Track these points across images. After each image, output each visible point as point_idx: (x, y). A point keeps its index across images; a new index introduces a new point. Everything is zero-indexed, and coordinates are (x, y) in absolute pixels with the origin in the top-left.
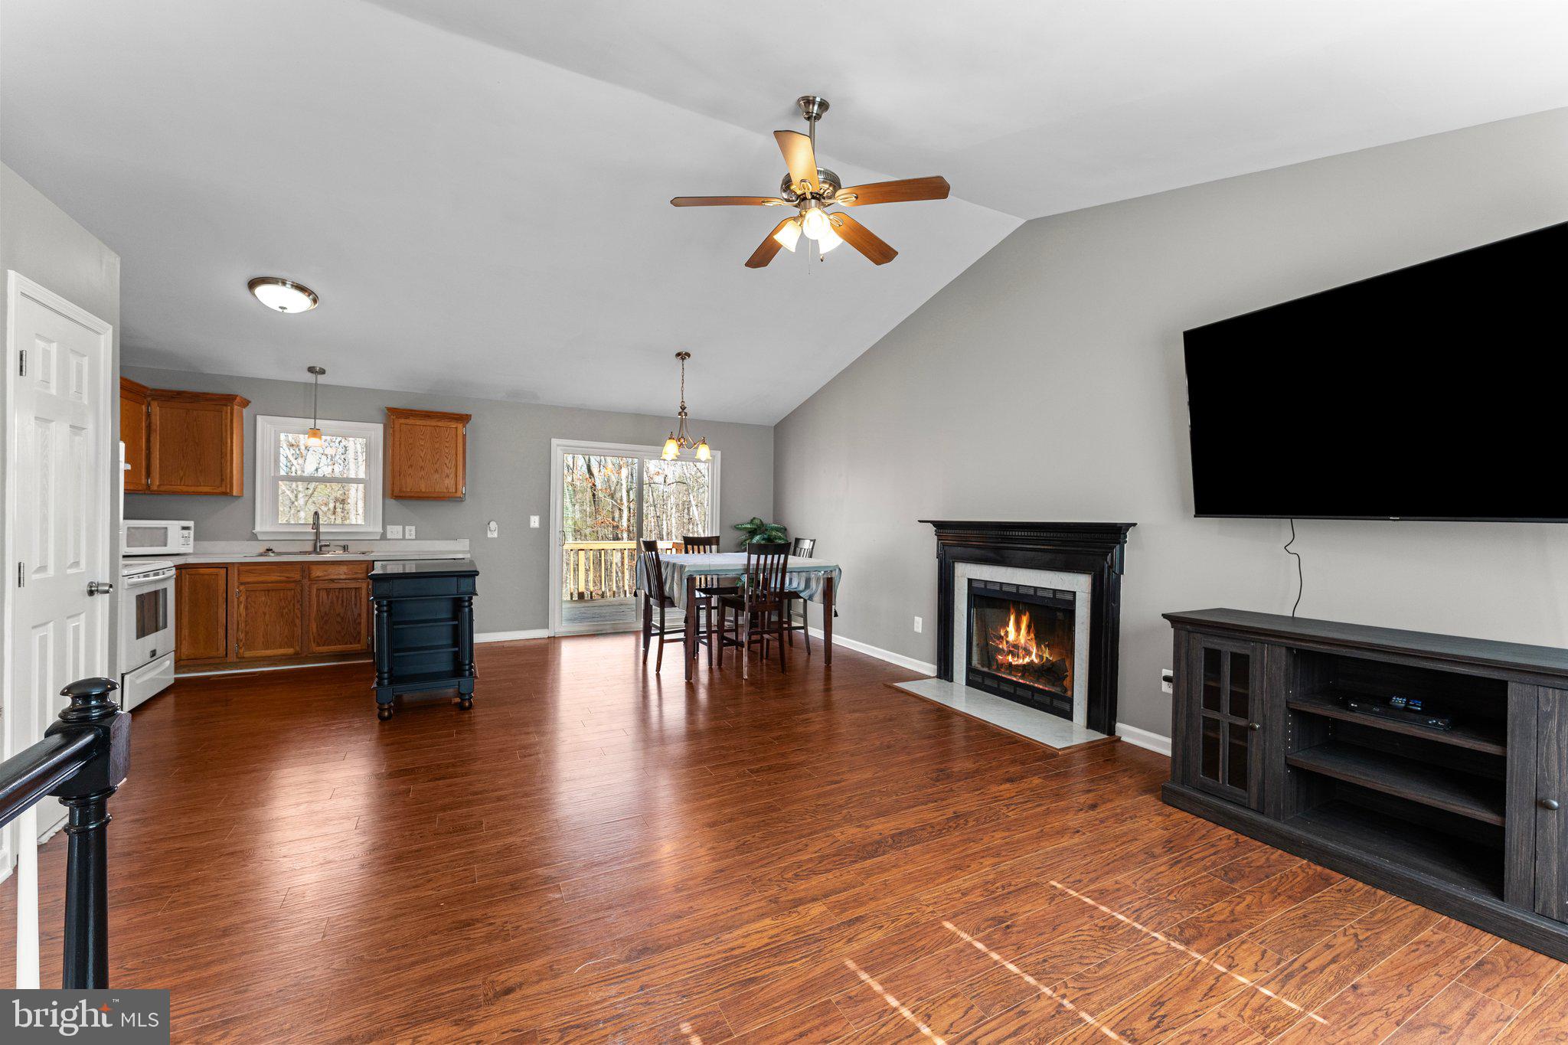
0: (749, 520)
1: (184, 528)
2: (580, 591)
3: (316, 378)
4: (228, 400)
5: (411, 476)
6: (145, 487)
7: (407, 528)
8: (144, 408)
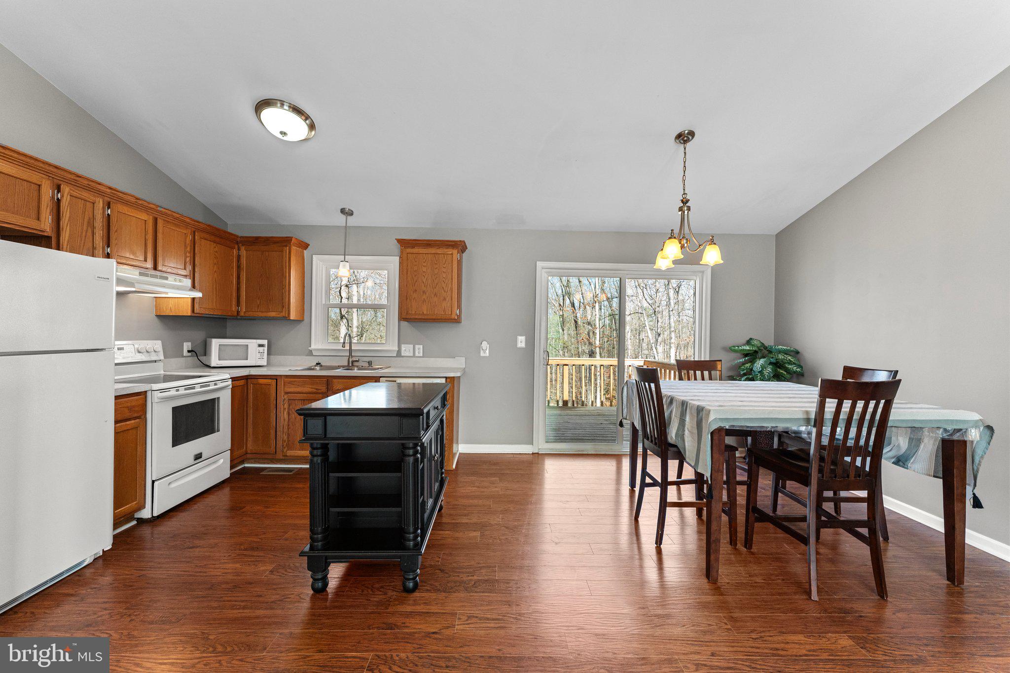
0: (744, 341)
1: (260, 346)
2: (565, 399)
3: (346, 219)
4: (286, 241)
5: (416, 300)
6: (236, 314)
7: (417, 346)
8: (235, 252)
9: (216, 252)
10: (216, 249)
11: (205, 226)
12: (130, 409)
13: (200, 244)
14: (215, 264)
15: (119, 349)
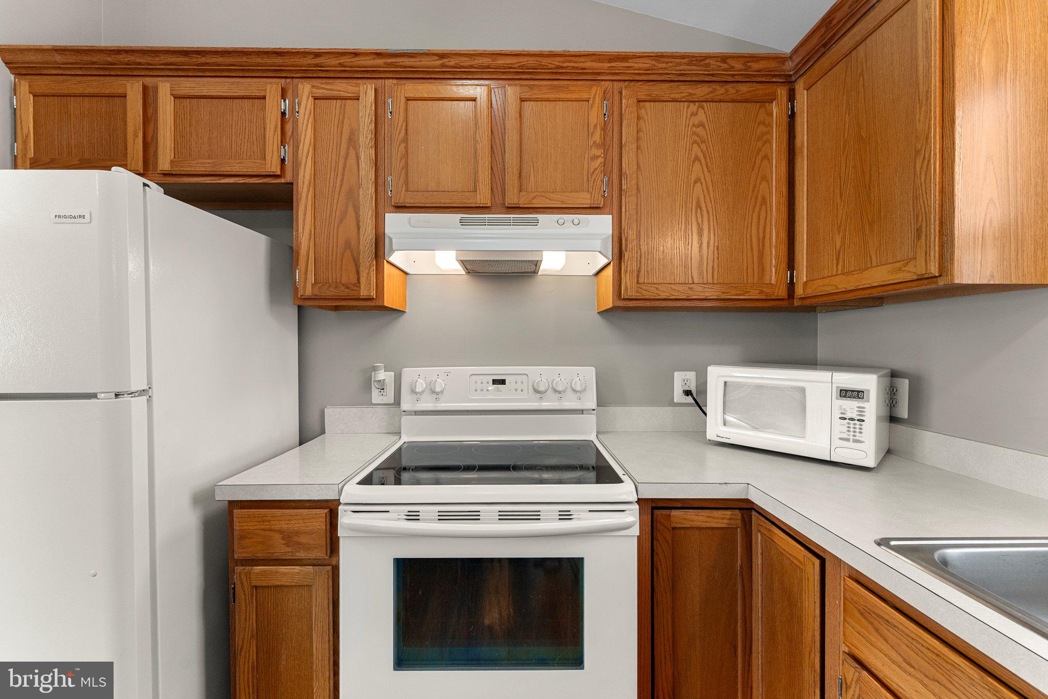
6: (782, 292)
8: (777, 110)
9: (701, 125)
10: (701, 117)
12: (289, 537)
13: (639, 118)
14: (697, 158)
15: (495, 382)
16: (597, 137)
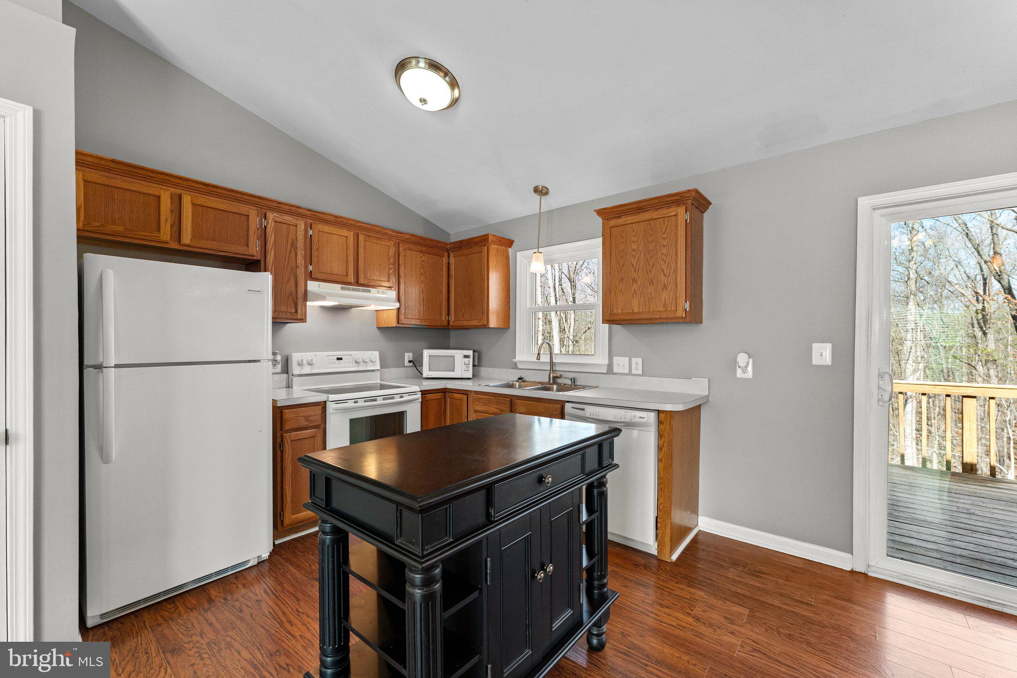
1: (466, 357)
4: (482, 241)
5: (623, 293)
6: (446, 324)
7: (634, 360)
8: (445, 260)
9: (424, 261)
10: (423, 259)
11: (409, 236)
12: (307, 418)
13: (405, 255)
14: (422, 274)
15: (338, 359)
16: (392, 261)
